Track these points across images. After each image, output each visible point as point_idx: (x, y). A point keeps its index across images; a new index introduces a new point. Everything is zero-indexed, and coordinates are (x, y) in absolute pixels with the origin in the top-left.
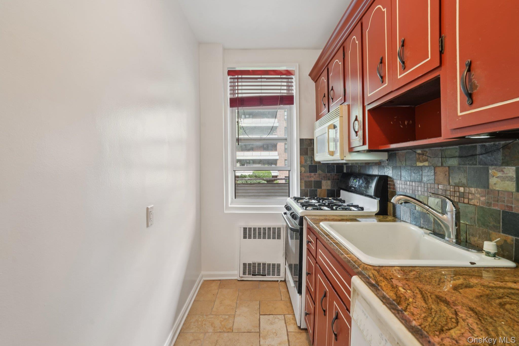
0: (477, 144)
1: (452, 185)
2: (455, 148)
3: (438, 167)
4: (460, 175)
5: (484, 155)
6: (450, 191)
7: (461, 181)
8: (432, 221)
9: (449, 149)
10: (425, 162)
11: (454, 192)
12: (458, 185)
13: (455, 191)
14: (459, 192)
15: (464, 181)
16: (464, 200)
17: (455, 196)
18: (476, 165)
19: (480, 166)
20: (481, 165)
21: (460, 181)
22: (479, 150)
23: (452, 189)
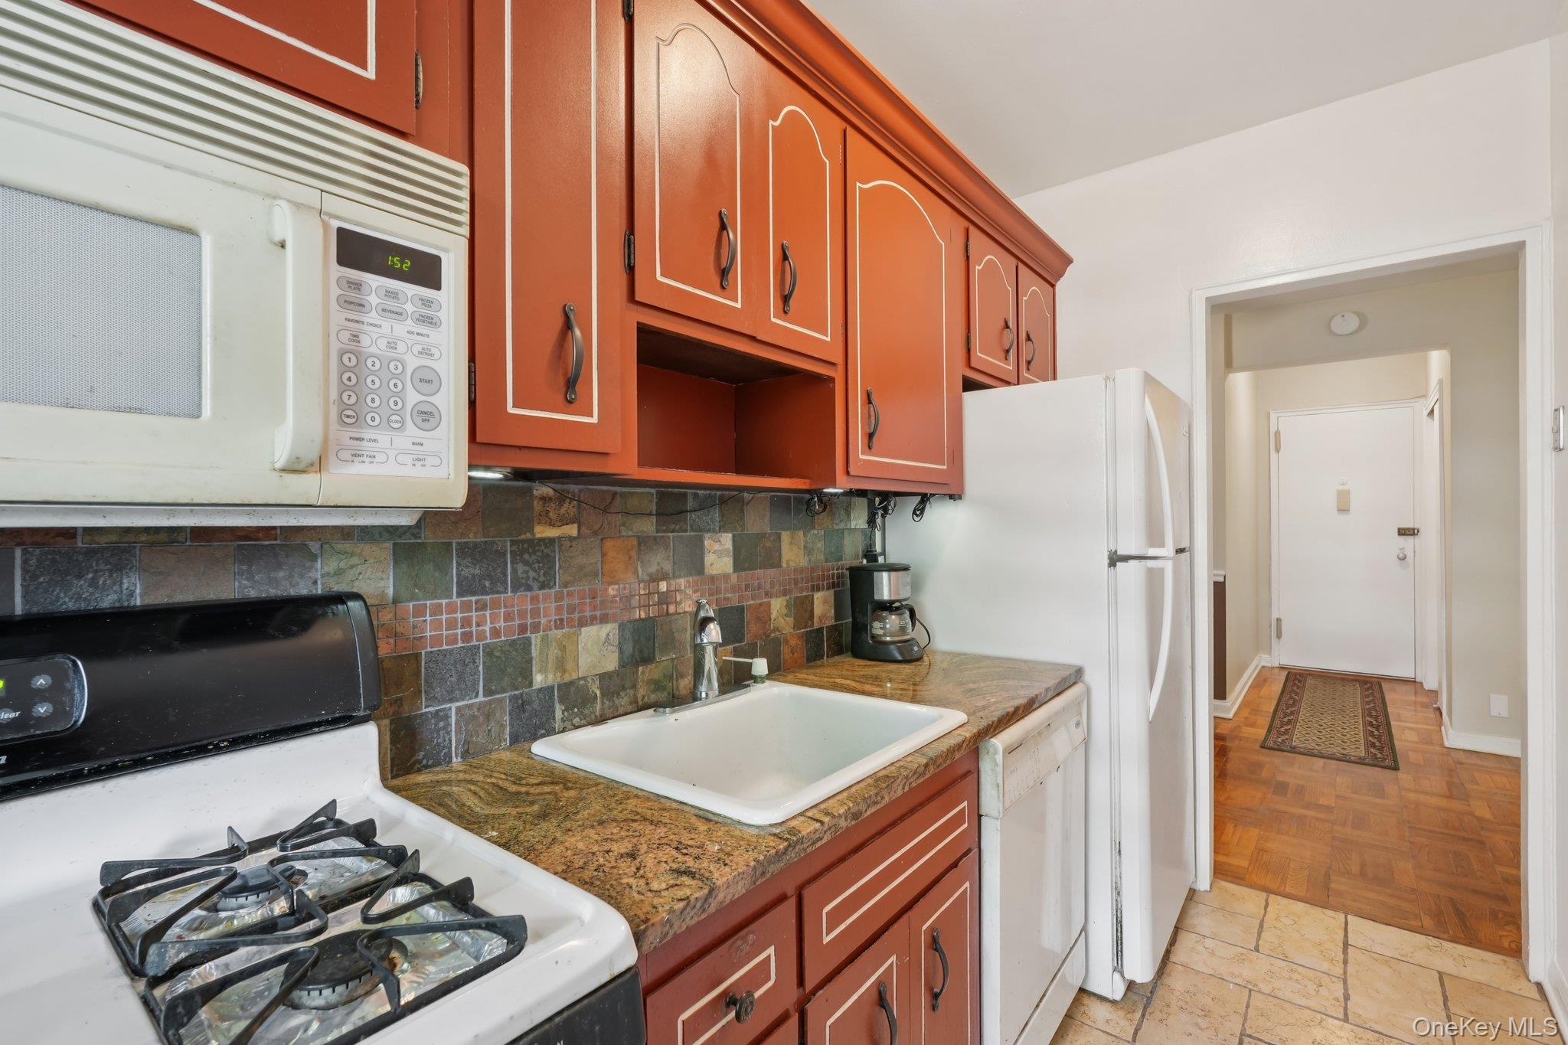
0: (689, 491)
1: (642, 581)
2: (649, 493)
3: (609, 539)
4: (659, 555)
5: (697, 513)
6: (640, 595)
7: (662, 568)
8: (596, 694)
9: (637, 493)
10: (567, 524)
11: (647, 596)
12: (655, 579)
13: (649, 593)
14: (658, 592)
15: (667, 567)
16: (667, 608)
17: (649, 606)
18: (686, 531)
19: (692, 534)
20: (694, 531)
21: (659, 568)
22: (690, 504)
23: (644, 589)
